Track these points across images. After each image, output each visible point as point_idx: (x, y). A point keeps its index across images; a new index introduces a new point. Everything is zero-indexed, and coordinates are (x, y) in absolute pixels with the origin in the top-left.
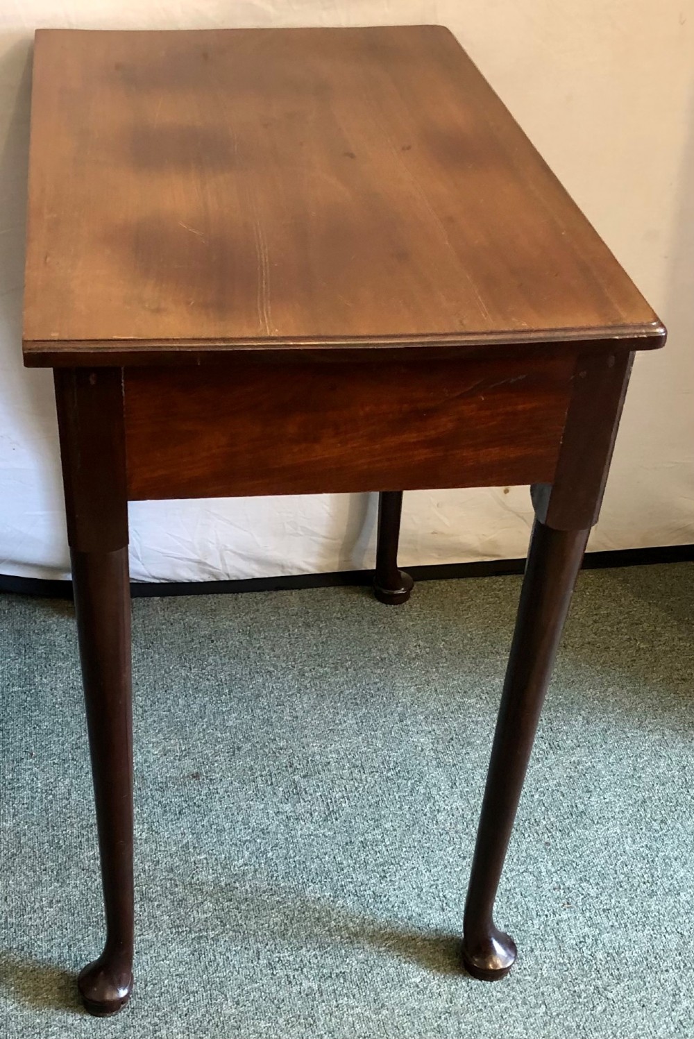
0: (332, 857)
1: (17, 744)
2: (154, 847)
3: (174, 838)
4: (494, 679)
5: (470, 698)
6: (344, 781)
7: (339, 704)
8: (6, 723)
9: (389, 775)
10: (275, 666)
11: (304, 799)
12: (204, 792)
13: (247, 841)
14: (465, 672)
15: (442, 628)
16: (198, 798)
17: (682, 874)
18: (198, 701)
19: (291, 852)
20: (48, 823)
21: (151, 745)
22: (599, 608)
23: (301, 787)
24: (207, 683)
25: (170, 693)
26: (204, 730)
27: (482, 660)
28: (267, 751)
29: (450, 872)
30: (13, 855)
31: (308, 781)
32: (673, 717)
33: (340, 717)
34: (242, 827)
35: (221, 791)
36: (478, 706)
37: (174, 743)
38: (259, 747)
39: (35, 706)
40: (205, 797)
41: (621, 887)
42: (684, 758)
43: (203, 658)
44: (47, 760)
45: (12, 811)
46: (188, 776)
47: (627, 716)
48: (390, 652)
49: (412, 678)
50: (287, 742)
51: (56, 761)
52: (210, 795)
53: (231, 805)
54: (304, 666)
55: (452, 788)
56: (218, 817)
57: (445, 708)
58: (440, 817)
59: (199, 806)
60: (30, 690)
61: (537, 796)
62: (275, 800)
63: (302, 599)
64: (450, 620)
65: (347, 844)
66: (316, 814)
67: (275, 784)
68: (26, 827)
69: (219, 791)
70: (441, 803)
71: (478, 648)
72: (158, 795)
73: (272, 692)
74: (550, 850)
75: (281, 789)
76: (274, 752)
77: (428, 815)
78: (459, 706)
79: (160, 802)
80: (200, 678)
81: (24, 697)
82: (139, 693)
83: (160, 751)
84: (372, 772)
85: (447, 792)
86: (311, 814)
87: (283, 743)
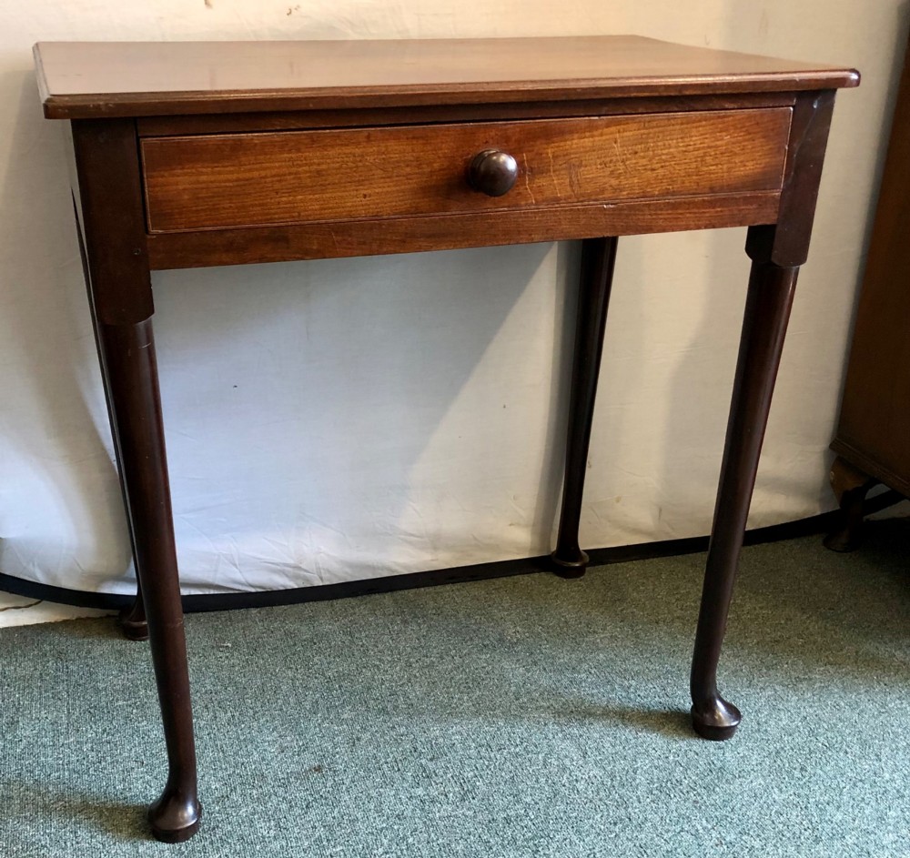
0: (477, 836)
1: (127, 754)
2: (284, 844)
3: (305, 832)
4: (598, 655)
5: (579, 673)
6: (473, 761)
7: (451, 690)
8: (113, 736)
10: (380, 660)
11: (435, 782)
12: (329, 784)
13: (382, 829)
14: (568, 651)
15: (536, 615)
16: (324, 790)
17: (840, 818)
18: (309, 698)
19: (433, 835)
21: (267, 744)
23: (429, 770)
24: (316, 681)
25: (279, 694)
26: (319, 725)
27: (581, 639)
28: (388, 739)
29: (605, 840)
31: (436, 764)
32: (778, 675)
33: (455, 701)
34: (376, 815)
35: (347, 782)
36: (589, 680)
37: (291, 740)
38: (378, 736)
39: (141, 717)
40: (331, 789)
41: (783, 835)
42: (802, 709)
43: (308, 660)
44: (159, 767)
46: (310, 770)
47: (735, 677)
48: (492, 639)
49: (518, 661)
50: (407, 728)
52: (336, 785)
53: (360, 795)
54: (409, 658)
55: (585, 757)
56: (348, 807)
57: (558, 684)
58: (581, 786)
59: (326, 799)
61: (671, 758)
62: (405, 785)
63: (396, 601)
64: (541, 608)
65: (490, 822)
66: (451, 794)
67: (402, 769)
69: (345, 782)
70: (577, 773)
71: (575, 630)
72: (281, 791)
73: (382, 684)
74: (700, 808)
75: (409, 774)
76: (395, 740)
77: (567, 785)
78: (571, 682)
79: (284, 798)
80: (308, 677)
81: (130, 709)
82: (247, 696)
83: (277, 749)
84: (500, 749)
85: (581, 762)
86: (446, 796)
87: (403, 730)
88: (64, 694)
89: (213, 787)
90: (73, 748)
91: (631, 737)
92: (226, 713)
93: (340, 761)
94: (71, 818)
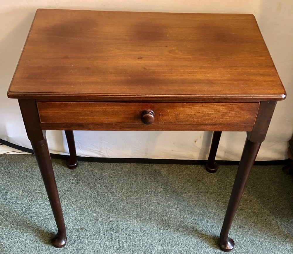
1: (33, 211)
3: (71, 250)
4: (182, 202)
5: (173, 209)
6: (127, 236)
7: (132, 207)
8: (32, 203)
9: (141, 234)
10: (116, 191)
11: (113, 241)
12: (83, 235)
14: (174, 199)
15: (171, 182)
16: (81, 237)
18: (90, 201)
20: (35, 241)
21: (72, 216)
22: (221, 179)
23: (113, 236)
24: (94, 195)
25: (82, 197)
26: (89, 212)
27: (180, 195)
28: (106, 222)
30: (23, 250)
31: (116, 234)
32: (235, 223)
33: (131, 211)
34: (92, 249)
35: (89, 235)
36: (175, 212)
37: (79, 216)
38: (104, 220)
39: (41, 198)
40: (83, 237)
43: (95, 186)
45: (26, 235)
46: (80, 229)
47: (221, 221)
48: (153, 189)
49: (157, 199)
50: (113, 219)
51: (43, 219)
52: (85, 235)
53: (90, 241)
54: (125, 191)
55: (160, 242)
56: (85, 244)
57: (165, 212)
59: (80, 240)
60: (41, 192)
61: (185, 248)
62: (104, 240)
63: (130, 167)
64: (174, 179)
66: (115, 247)
67: (105, 234)
68: (29, 241)
69: (88, 235)
70: (155, 247)
71: (180, 191)
73: (113, 200)
75: (107, 236)
76: (108, 223)
77: (150, 251)
78: (169, 212)
79: (70, 237)
80: (93, 193)
81: (39, 194)
82: (73, 196)
83: (74, 218)
84: (136, 233)
85: (157, 243)
86: (114, 247)
87: (111, 220)
88: (23, 184)
89: (52, 229)
90: (20, 205)
91: (177, 237)
92: (65, 202)
93: (89, 227)
94: (12, 231)
